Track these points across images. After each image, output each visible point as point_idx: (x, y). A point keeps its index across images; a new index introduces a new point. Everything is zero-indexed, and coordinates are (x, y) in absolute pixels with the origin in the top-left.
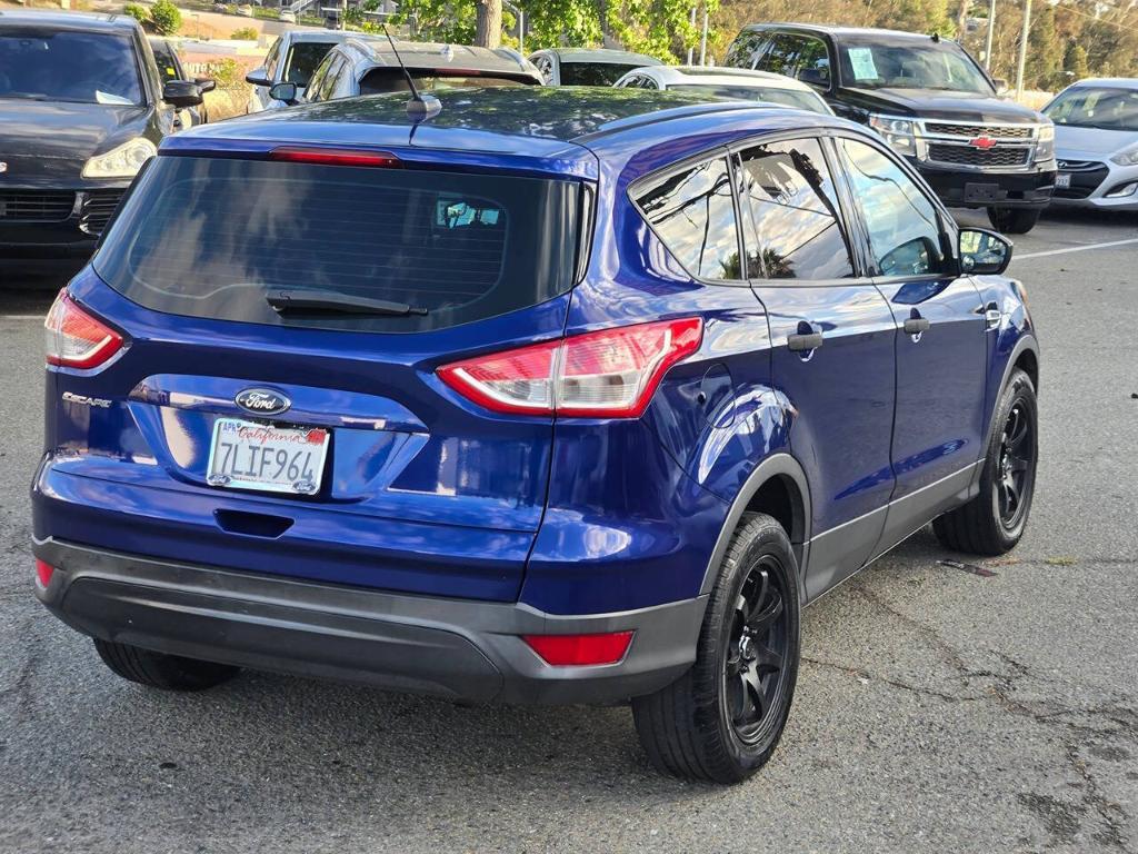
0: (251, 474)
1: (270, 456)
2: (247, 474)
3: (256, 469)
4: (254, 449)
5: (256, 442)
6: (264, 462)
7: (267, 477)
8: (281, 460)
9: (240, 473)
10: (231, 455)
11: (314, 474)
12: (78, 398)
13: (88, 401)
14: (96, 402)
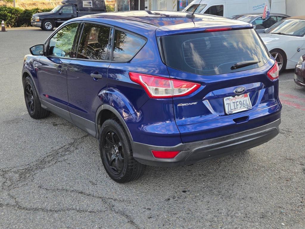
0: (235, 109)
1: (238, 103)
2: (234, 109)
3: (236, 107)
4: (234, 103)
5: (234, 101)
6: (237, 105)
7: (239, 108)
8: (241, 103)
9: (233, 109)
10: (229, 106)
11: (249, 104)
12: (185, 104)
13: (189, 104)
14: (192, 104)
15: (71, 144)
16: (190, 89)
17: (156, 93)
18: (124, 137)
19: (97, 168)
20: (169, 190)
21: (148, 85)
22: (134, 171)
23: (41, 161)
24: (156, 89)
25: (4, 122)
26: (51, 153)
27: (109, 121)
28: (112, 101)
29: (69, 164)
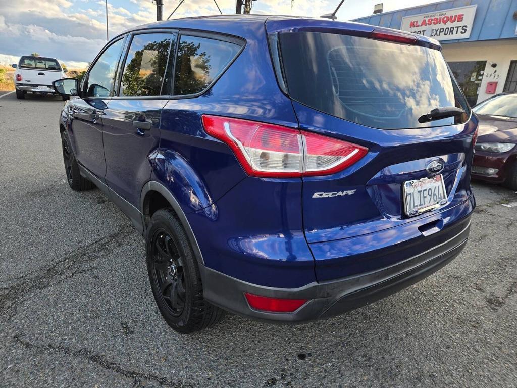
0: (421, 205)
1: (426, 193)
2: (419, 205)
3: (422, 202)
4: (419, 192)
5: (419, 189)
6: (424, 197)
7: (426, 204)
8: (430, 194)
9: (417, 206)
10: (412, 199)
11: (442, 195)
12: (330, 195)
13: (338, 194)
14: (345, 193)
15: (113, 236)
16: (344, 159)
17: (263, 164)
18: (186, 251)
19: (144, 289)
20: (271, 350)
21: (243, 145)
22: (205, 319)
23: (49, 270)
24: (264, 155)
25: (28, 193)
26: (73, 253)
27: (162, 213)
28: (171, 172)
29: (97, 277)
